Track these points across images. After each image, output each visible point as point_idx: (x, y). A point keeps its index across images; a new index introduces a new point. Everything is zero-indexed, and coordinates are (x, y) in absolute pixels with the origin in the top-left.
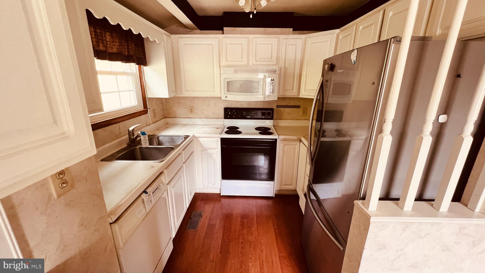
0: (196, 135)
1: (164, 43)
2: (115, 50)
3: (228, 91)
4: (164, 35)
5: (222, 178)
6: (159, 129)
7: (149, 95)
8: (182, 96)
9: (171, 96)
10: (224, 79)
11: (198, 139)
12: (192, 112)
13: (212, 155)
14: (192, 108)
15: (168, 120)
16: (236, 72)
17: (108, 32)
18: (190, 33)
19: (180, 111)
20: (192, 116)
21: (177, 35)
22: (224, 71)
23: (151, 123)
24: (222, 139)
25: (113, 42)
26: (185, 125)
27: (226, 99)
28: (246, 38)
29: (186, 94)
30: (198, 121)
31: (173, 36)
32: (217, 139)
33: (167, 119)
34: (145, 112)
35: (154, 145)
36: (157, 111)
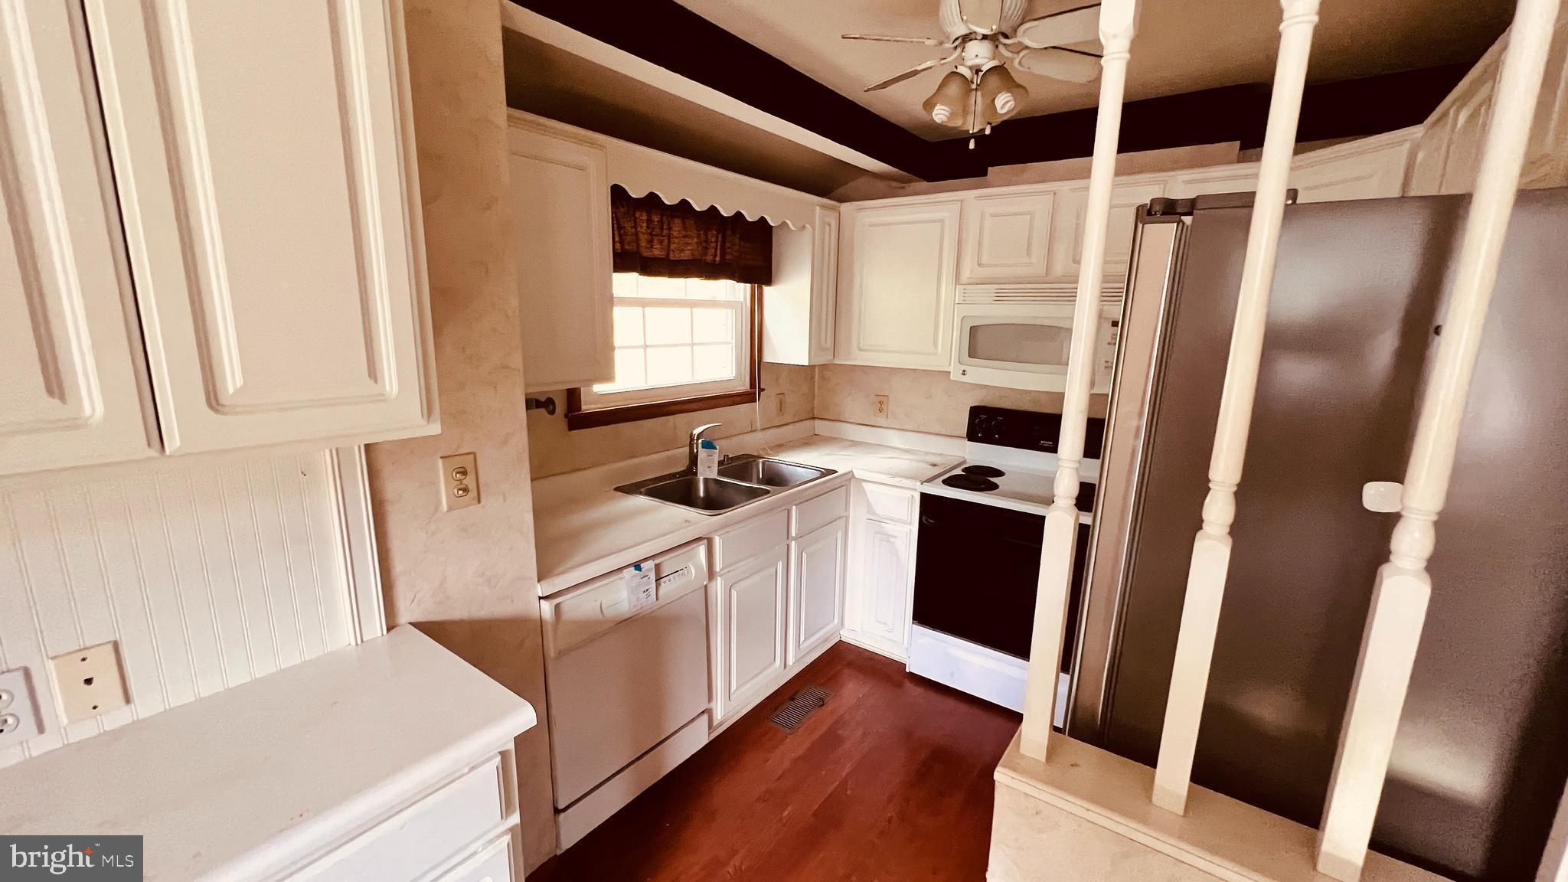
0: (857, 474)
1: (814, 230)
2: (686, 255)
3: (972, 354)
4: (818, 208)
5: (913, 619)
6: (781, 447)
7: (769, 357)
8: (848, 363)
9: (817, 362)
10: (963, 318)
11: (862, 487)
12: (880, 410)
13: (893, 540)
14: (880, 398)
15: (820, 427)
16: (999, 297)
17: (677, 217)
18: (900, 191)
19: (853, 404)
20: (881, 421)
21: (854, 203)
22: (964, 297)
23: (759, 427)
24: (924, 497)
25: (685, 237)
26: (855, 444)
27: (964, 379)
28: (1048, 192)
29: (860, 359)
30: (895, 438)
31: (845, 207)
32: (913, 496)
33: (817, 423)
34: (748, 397)
35: (750, 481)
36: (790, 399)
